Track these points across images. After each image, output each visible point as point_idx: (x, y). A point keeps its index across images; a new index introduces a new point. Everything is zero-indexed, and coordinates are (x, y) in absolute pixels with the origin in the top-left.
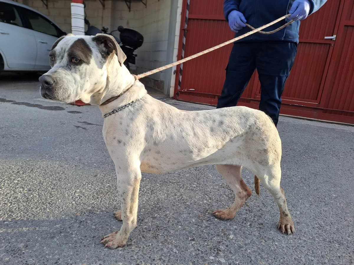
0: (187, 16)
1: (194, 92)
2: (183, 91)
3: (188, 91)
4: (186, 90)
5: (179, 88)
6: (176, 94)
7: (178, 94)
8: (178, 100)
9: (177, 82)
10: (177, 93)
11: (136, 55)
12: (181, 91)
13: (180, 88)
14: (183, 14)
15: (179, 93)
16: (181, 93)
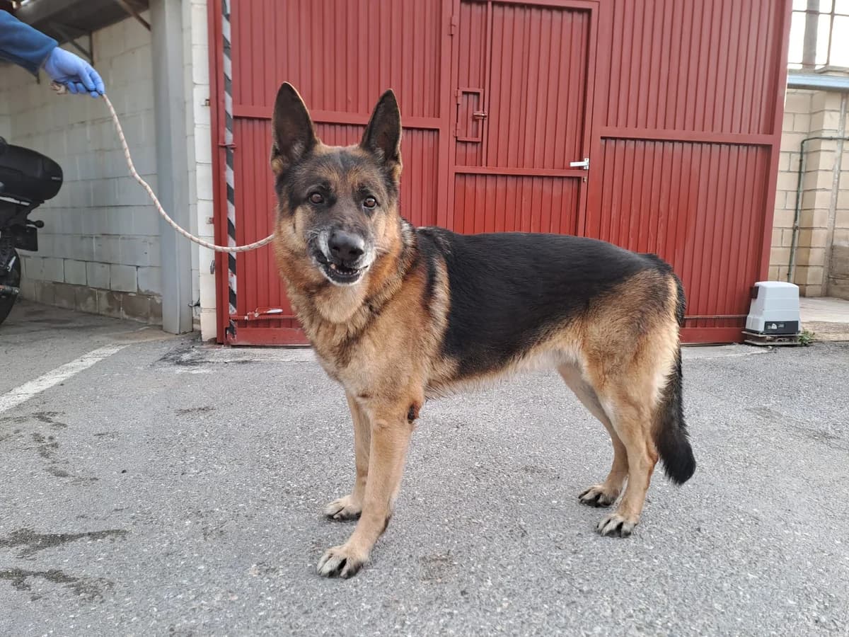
0: (229, 109)
1: (281, 317)
2: (246, 318)
3: (263, 317)
4: (256, 315)
5: (232, 310)
6: (226, 329)
7: (231, 329)
8: (234, 346)
9: (224, 296)
10: (228, 326)
11: (40, 224)
12: (241, 317)
13: (235, 311)
14: (215, 102)
15: (235, 325)
16: (244, 324)
